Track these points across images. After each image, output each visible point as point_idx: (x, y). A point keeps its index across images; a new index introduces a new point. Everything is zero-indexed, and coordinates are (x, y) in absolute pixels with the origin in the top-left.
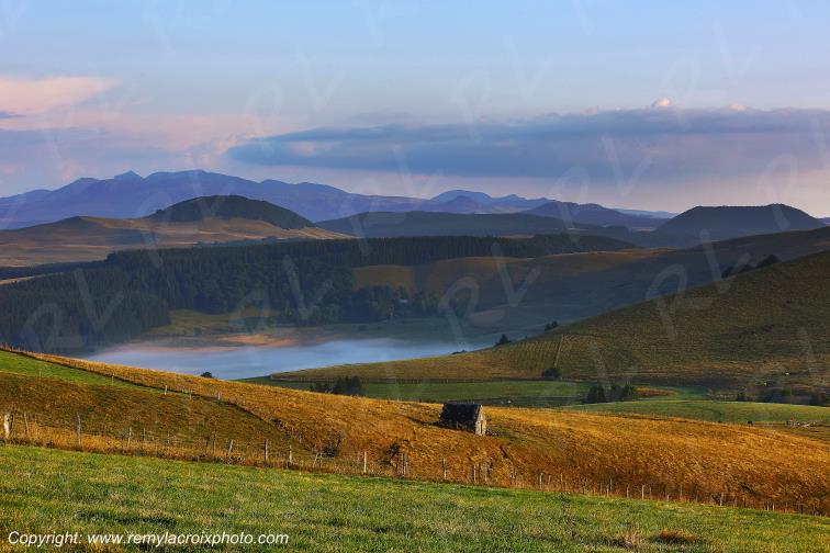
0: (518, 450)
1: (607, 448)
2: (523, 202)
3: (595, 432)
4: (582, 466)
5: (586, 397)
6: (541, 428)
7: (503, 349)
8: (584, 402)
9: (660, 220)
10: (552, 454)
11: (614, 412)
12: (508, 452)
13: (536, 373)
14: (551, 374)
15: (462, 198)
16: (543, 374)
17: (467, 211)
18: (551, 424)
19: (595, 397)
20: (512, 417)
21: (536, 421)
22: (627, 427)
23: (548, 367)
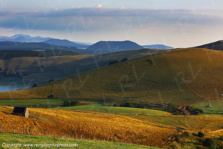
0: (40, 122)
1: (69, 122)
2: (42, 39)
3: (66, 117)
4: (61, 128)
5: (62, 105)
6: (47, 115)
7: (34, 88)
8: (62, 106)
9: (88, 46)
10: (51, 124)
11: (72, 110)
12: (36, 123)
13: (46, 96)
14: (51, 97)
15: (21, 37)
16: (48, 97)
17: (23, 41)
18: (50, 114)
19: (66, 104)
20: (37, 111)
21: (46, 113)
22: (76, 115)
23: (50, 94)
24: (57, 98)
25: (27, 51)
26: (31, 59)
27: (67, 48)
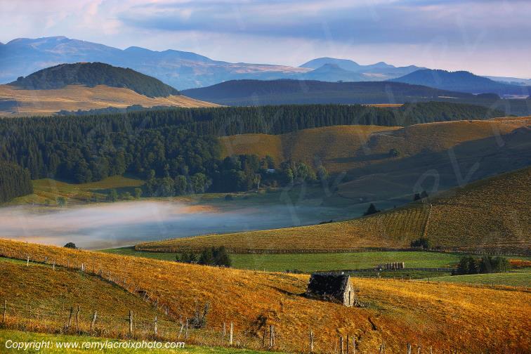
0: (387, 321)
1: (477, 320)
2: (392, 69)
3: (465, 304)
4: (453, 339)
5: (456, 268)
6: (410, 300)
7: (371, 219)
8: (453, 273)
10: (422, 327)
11: (487, 284)
12: (376, 323)
13: (404, 243)
14: (420, 245)
15: (329, 65)
16: (412, 244)
17: (334, 79)
18: (420, 295)
19: (467, 267)
20: (381, 288)
21: (405, 293)
22: (498, 299)
23: (416, 238)
24: (438, 248)
25: (348, 108)
26: (360, 132)
27: (468, 95)
